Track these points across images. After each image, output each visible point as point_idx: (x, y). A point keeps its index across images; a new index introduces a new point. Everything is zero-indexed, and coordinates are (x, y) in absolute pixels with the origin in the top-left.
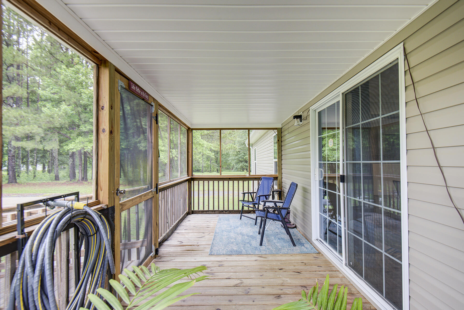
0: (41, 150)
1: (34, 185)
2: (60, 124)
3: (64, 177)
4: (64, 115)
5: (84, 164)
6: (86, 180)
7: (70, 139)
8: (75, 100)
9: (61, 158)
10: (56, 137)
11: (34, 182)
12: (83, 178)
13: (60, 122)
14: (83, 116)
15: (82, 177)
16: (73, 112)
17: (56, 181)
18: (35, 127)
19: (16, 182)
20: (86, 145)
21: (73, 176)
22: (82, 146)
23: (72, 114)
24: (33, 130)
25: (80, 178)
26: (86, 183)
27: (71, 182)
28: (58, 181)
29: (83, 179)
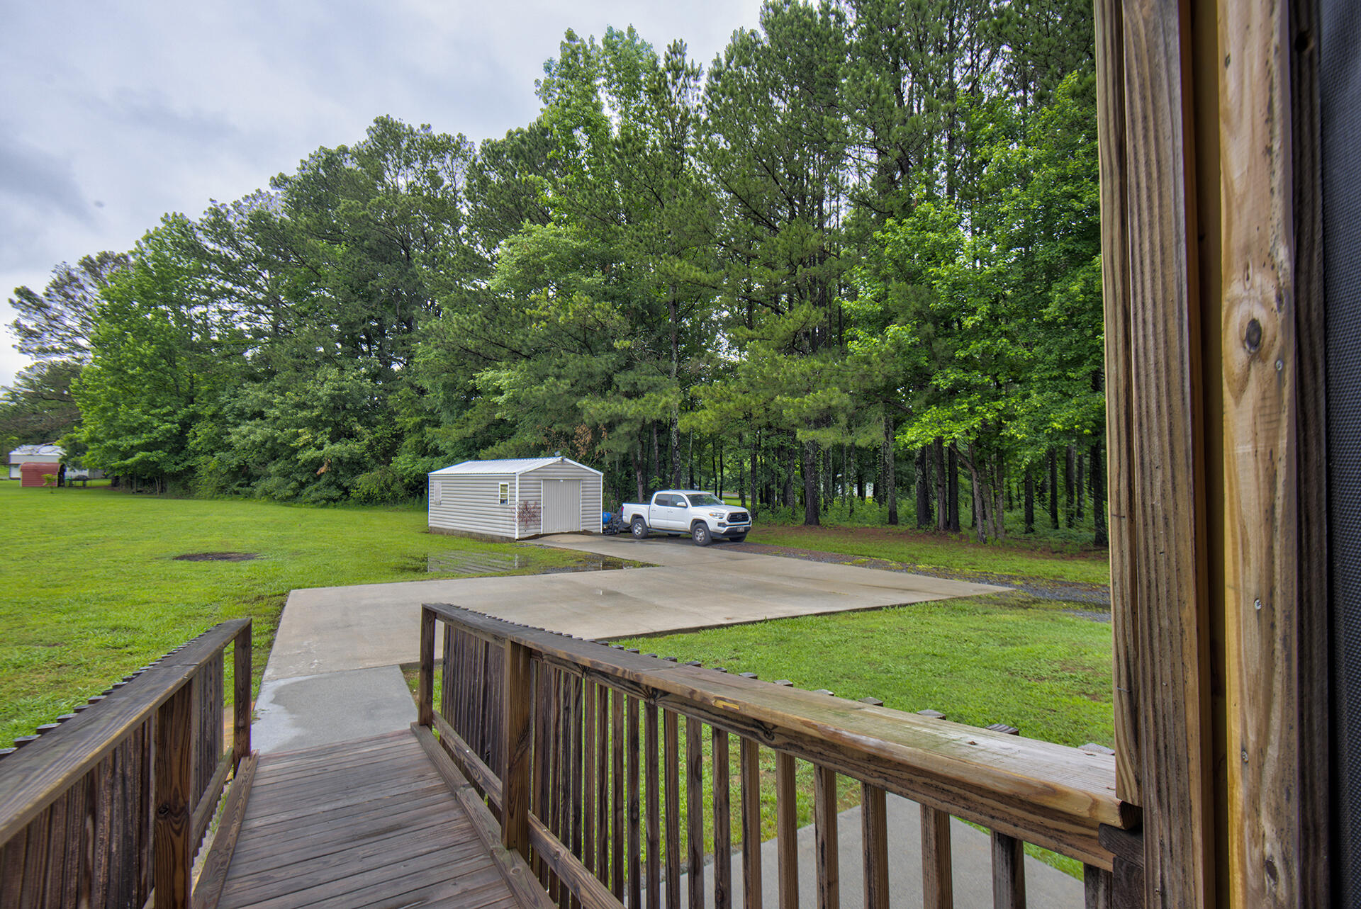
0: (866, 449)
1: (848, 531)
2: (885, 376)
3: (910, 516)
4: (892, 350)
5: (950, 482)
6: (957, 528)
7: (912, 414)
8: (918, 305)
9: (906, 468)
10: (877, 413)
11: (847, 524)
12: (948, 523)
13: (886, 372)
14: (940, 344)
15: (945, 518)
16: (914, 340)
17: (889, 526)
18: (834, 392)
19: (818, 523)
20: (947, 429)
21: (925, 513)
22: (937, 431)
23: (910, 346)
24: (831, 399)
25: (941, 522)
26: (954, 537)
27: (919, 531)
28: (894, 528)
29: (947, 525)
